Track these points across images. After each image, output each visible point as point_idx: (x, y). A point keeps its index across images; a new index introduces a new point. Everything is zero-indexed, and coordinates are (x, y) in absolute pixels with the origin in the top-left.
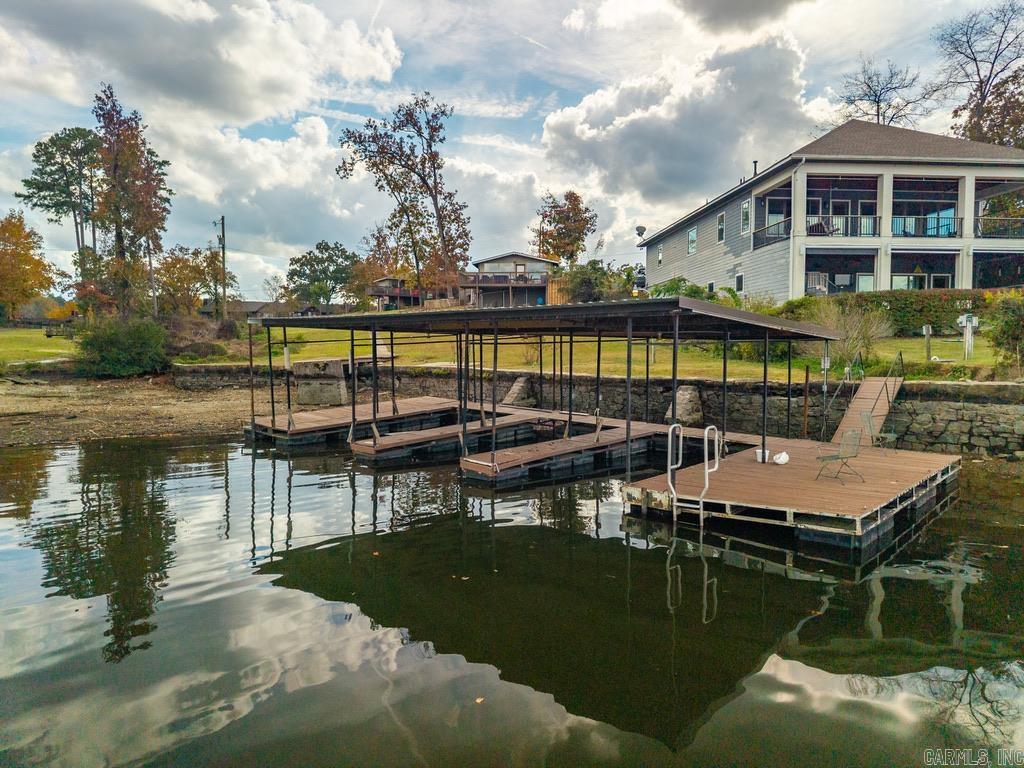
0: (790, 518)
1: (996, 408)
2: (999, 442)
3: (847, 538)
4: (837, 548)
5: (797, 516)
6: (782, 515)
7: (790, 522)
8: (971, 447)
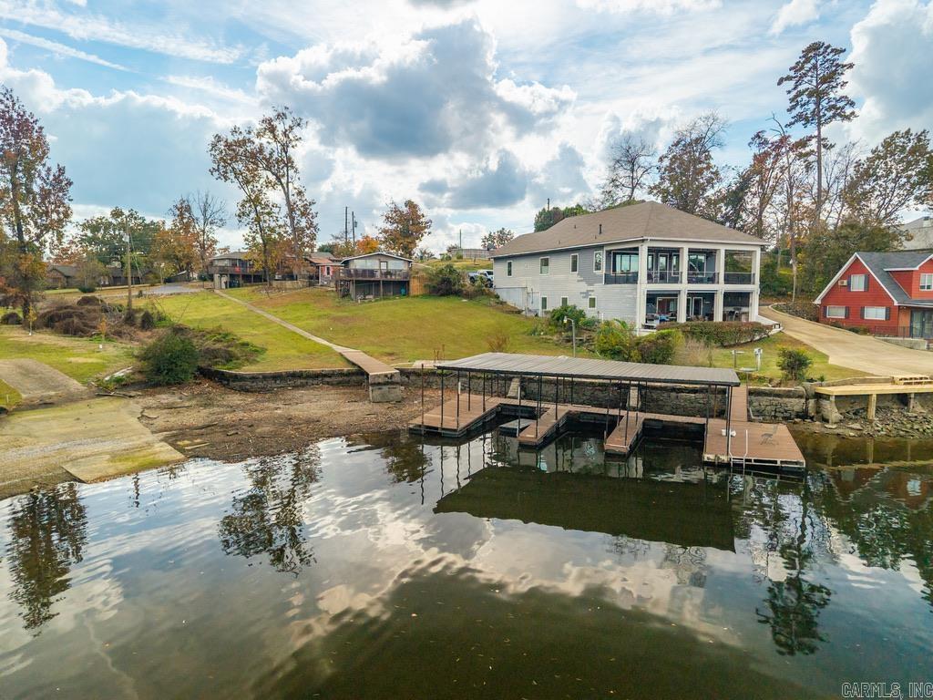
0: (779, 463)
1: (787, 400)
2: (788, 415)
3: (799, 468)
4: (796, 472)
5: (782, 462)
6: (776, 462)
7: (779, 464)
8: (775, 417)
